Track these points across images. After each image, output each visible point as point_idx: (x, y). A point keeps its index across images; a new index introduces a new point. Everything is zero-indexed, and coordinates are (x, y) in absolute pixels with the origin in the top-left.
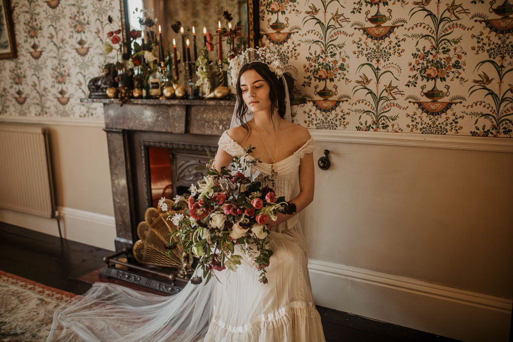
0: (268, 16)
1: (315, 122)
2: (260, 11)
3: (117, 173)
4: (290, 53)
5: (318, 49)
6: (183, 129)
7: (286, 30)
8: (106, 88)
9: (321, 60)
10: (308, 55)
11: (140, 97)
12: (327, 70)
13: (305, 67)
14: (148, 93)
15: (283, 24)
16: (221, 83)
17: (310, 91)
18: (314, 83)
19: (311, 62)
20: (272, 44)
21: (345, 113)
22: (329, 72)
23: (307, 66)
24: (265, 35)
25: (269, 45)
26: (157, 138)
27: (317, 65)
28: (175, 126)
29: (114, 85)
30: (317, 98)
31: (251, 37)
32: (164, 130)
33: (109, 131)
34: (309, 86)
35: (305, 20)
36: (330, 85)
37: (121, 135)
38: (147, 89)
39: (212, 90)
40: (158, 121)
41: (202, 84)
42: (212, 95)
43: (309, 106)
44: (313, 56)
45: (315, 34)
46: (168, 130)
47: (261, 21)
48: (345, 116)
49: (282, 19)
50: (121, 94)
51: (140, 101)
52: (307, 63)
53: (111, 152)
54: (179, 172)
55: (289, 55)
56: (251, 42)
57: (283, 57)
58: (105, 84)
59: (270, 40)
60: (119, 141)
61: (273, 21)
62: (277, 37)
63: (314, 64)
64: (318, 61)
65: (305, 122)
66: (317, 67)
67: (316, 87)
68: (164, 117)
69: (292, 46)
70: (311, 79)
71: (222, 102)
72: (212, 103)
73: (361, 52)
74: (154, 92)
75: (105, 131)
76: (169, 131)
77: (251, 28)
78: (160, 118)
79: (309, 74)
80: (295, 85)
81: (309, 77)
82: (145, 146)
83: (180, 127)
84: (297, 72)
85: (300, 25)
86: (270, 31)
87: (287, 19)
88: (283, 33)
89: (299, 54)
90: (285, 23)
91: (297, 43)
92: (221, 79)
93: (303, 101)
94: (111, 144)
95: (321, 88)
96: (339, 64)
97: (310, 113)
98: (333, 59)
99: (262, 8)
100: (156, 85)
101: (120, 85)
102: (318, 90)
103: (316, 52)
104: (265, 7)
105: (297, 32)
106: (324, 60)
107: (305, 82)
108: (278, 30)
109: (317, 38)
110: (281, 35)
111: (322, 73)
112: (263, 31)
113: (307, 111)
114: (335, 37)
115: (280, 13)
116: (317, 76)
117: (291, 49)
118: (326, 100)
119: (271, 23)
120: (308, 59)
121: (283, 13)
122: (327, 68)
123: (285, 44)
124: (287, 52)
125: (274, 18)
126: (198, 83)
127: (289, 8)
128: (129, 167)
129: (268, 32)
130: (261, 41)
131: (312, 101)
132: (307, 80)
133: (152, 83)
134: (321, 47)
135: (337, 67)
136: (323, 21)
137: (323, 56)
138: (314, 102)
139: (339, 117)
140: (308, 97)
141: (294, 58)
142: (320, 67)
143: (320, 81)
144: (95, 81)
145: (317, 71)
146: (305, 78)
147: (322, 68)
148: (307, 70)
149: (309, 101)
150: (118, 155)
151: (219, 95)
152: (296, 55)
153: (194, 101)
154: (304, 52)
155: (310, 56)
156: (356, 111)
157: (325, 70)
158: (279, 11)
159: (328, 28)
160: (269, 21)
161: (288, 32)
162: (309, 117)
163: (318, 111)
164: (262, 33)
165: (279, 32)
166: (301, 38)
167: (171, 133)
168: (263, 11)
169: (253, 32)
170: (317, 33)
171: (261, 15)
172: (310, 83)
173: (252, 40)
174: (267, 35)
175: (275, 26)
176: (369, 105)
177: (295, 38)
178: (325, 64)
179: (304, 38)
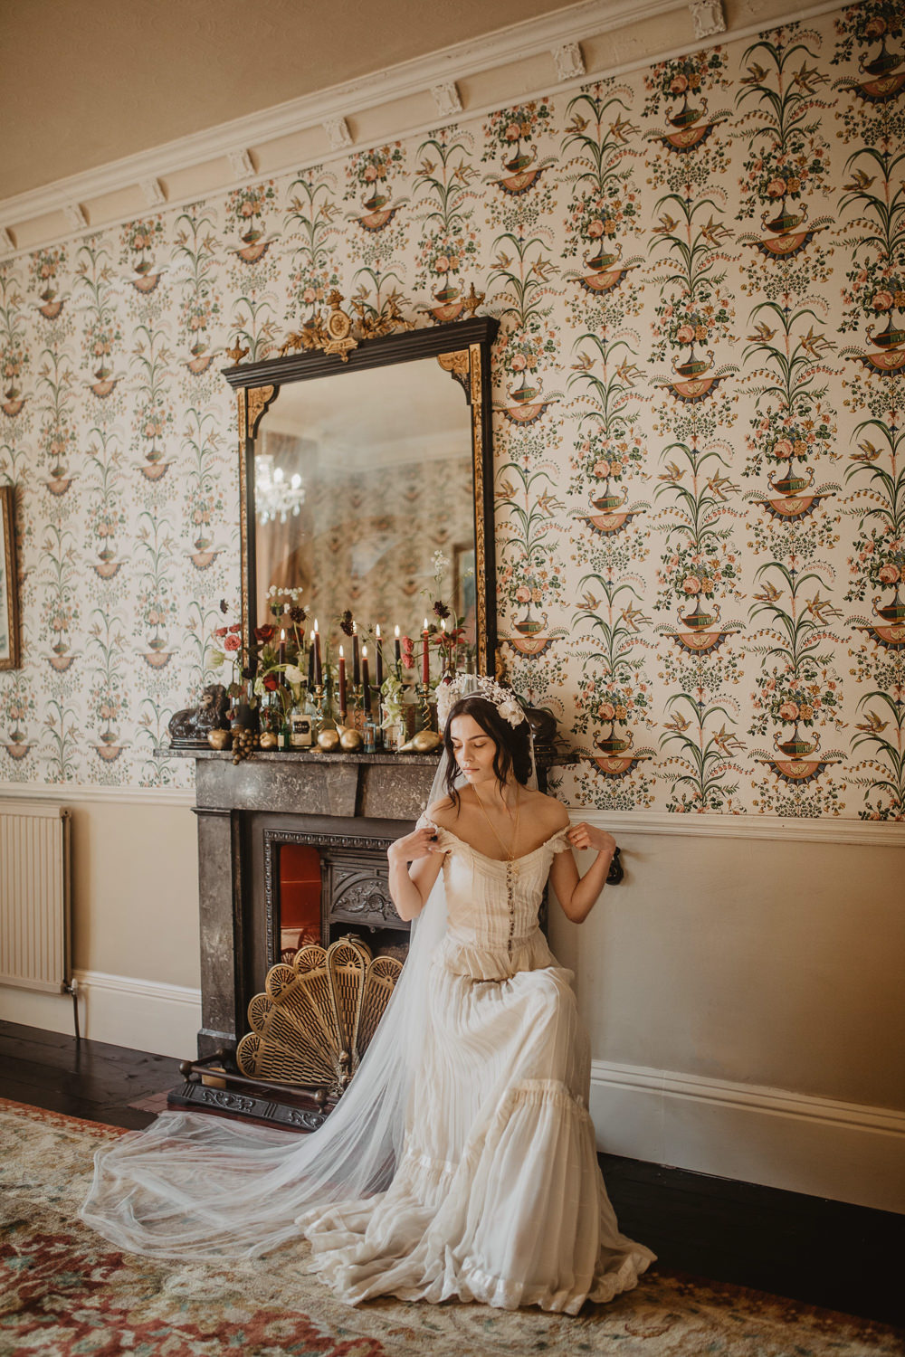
0: (511, 609)
1: (594, 797)
2: (498, 599)
3: (215, 895)
4: (550, 674)
5: (598, 668)
6: (352, 809)
7: (543, 635)
8: (207, 731)
9: (604, 688)
10: (582, 679)
11: (274, 748)
12: (614, 704)
13: (576, 698)
14: (287, 740)
15: (537, 623)
16: (425, 725)
17: (586, 741)
18: (593, 727)
19: (586, 690)
20: (518, 657)
21: (648, 781)
22: (618, 707)
23: (581, 697)
24: (507, 641)
25: (514, 660)
26: (297, 825)
27: (597, 696)
28: (337, 804)
29: (223, 724)
30: (599, 753)
31: (482, 644)
32: (313, 811)
33: (201, 812)
34: (584, 732)
35: (576, 618)
36: (620, 733)
37: (228, 820)
38: (287, 733)
39: (409, 737)
40: (304, 793)
41: (392, 726)
42: (409, 746)
43: (585, 766)
44: (590, 681)
45: (593, 642)
46: (321, 810)
47: (499, 618)
48: (648, 786)
49: (536, 615)
50: (238, 742)
51: (272, 756)
52: (580, 693)
53: (205, 853)
54: (336, 894)
55: (549, 677)
56: (481, 653)
57: (538, 681)
58: (205, 722)
59: (515, 650)
60: (222, 831)
61: (521, 618)
62: (528, 646)
63: (591, 694)
64: (600, 689)
65: (578, 796)
66: (597, 700)
67: (596, 735)
68: (315, 787)
69: (554, 662)
70: (587, 720)
71: (428, 759)
72: (408, 760)
73: (672, 675)
74: (298, 739)
75: (195, 812)
76: (325, 812)
77: (482, 629)
78: (307, 789)
79: (583, 711)
80: (558, 730)
81: (584, 716)
82: (273, 843)
83: (346, 806)
84: (562, 707)
85: (568, 626)
86: (516, 635)
87: (545, 616)
88: (539, 640)
89: (565, 677)
90: (542, 622)
91: (562, 656)
92: (425, 718)
93: (574, 759)
94: (206, 838)
95: (604, 736)
96: (635, 695)
97: (586, 781)
98: (624, 686)
99: (500, 596)
100: (304, 727)
101: (233, 726)
102: (600, 740)
103: (595, 673)
104: (507, 594)
105: (563, 638)
106: (609, 687)
107: (577, 726)
108: (530, 634)
109: (596, 650)
110: (535, 643)
111: (606, 709)
112: (502, 634)
113: (581, 776)
114: (628, 649)
115: (533, 605)
116: (598, 715)
117: (551, 667)
118: (613, 757)
119: (517, 622)
120: (582, 685)
121: (539, 604)
122: (616, 701)
123: (543, 659)
124: (544, 671)
125: (521, 614)
126: (384, 726)
127: (548, 597)
128: (238, 883)
129: (512, 637)
130: (499, 652)
131: (589, 759)
132: (580, 723)
133: (296, 723)
134: (604, 666)
135: (633, 699)
136: (606, 621)
137: (608, 680)
138: (593, 761)
139: (637, 787)
140: (582, 751)
141: (557, 682)
142: (603, 699)
143: (602, 723)
144: (185, 715)
145: (597, 706)
146: (576, 717)
147: (607, 701)
148: (580, 705)
149: (584, 759)
150: (218, 858)
151: (422, 746)
152: (561, 678)
153: (377, 756)
154: (574, 673)
155: (585, 680)
156: (666, 776)
157: (611, 705)
158: (531, 601)
159: (616, 632)
160: (513, 617)
161: (547, 637)
162: (584, 788)
163: (601, 777)
164: (499, 637)
165: (530, 638)
166: (568, 648)
167: (328, 817)
168: (503, 600)
169: (484, 637)
170: (597, 641)
171: (499, 606)
172: (586, 727)
173: (482, 650)
174: (510, 643)
175: (524, 627)
176: (687, 767)
177: (558, 648)
178: (611, 695)
179: (575, 649)
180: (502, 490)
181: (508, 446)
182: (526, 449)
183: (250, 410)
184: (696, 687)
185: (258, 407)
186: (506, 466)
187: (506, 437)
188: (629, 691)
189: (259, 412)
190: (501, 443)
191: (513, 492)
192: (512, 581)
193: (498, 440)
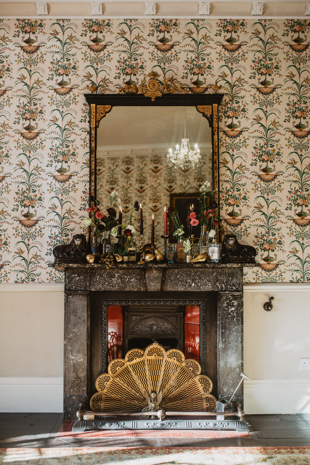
0: (225, 207)
1: (261, 279)
2: (220, 204)
4: (243, 233)
5: (263, 230)
7: (240, 217)
9: (265, 238)
10: (256, 234)
13: (254, 242)
15: (237, 213)
17: (258, 258)
18: (260, 252)
19: (258, 239)
20: (228, 226)
21: (282, 272)
22: (271, 245)
24: (224, 219)
27: (262, 241)
30: (263, 262)
35: (254, 212)
36: (272, 254)
44: (260, 235)
45: (261, 221)
47: (221, 211)
48: (282, 274)
49: (236, 210)
52: (256, 240)
57: (238, 235)
59: (227, 223)
61: (230, 211)
62: (233, 222)
63: (260, 240)
64: (263, 238)
65: (254, 278)
67: (262, 255)
69: (244, 228)
70: (258, 250)
73: (292, 234)
74: (131, 258)
79: (257, 246)
82: (107, 305)
85: (250, 214)
86: (228, 217)
87: (240, 210)
88: (238, 219)
89: (249, 234)
90: (239, 212)
91: (248, 226)
96: (278, 241)
97: (258, 273)
98: (274, 237)
102: (264, 257)
103: (261, 232)
104: (224, 201)
105: (248, 219)
106: (267, 238)
108: (234, 217)
109: (262, 224)
110: (236, 220)
111: (266, 246)
112: (222, 217)
113: (256, 271)
114: (275, 224)
115: (235, 206)
116: (263, 248)
117: (243, 230)
118: (269, 263)
119: (228, 212)
120: (256, 237)
121: (237, 206)
122: (270, 243)
123: (239, 227)
124: (240, 232)
125: (230, 209)
127: (242, 203)
129: (226, 218)
130: (221, 223)
133: (131, 251)
134: (265, 230)
136: (266, 213)
137: (267, 235)
138: (260, 265)
139: (278, 274)
141: (245, 236)
143: (264, 251)
145: (262, 245)
147: (266, 243)
148: (255, 244)
152: (247, 234)
154: (253, 231)
155: (258, 235)
156: (290, 270)
157: (268, 244)
158: (234, 204)
159: (270, 218)
160: (226, 210)
162: (257, 276)
163: (263, 271)
165: (234, 219)
166: (251, 223)
168: (222, 203)
171: (221, 206)
175: (232, 214)
176: (298, 267)
177: (246, 223)
178: (268, 241)
179: (253, 223)
180: (222, 161)
181: (225, 145)
182: (233, 147)
183: (97, 114)
184: (301, 238)
185: (102, 113)
186: (224, 152)
187: (224, 141)
188: (275, 239)
189: (102, 115)
190: (222, 143)
191: (227, 162)
192: (226, 196)
193: (221, 142)
